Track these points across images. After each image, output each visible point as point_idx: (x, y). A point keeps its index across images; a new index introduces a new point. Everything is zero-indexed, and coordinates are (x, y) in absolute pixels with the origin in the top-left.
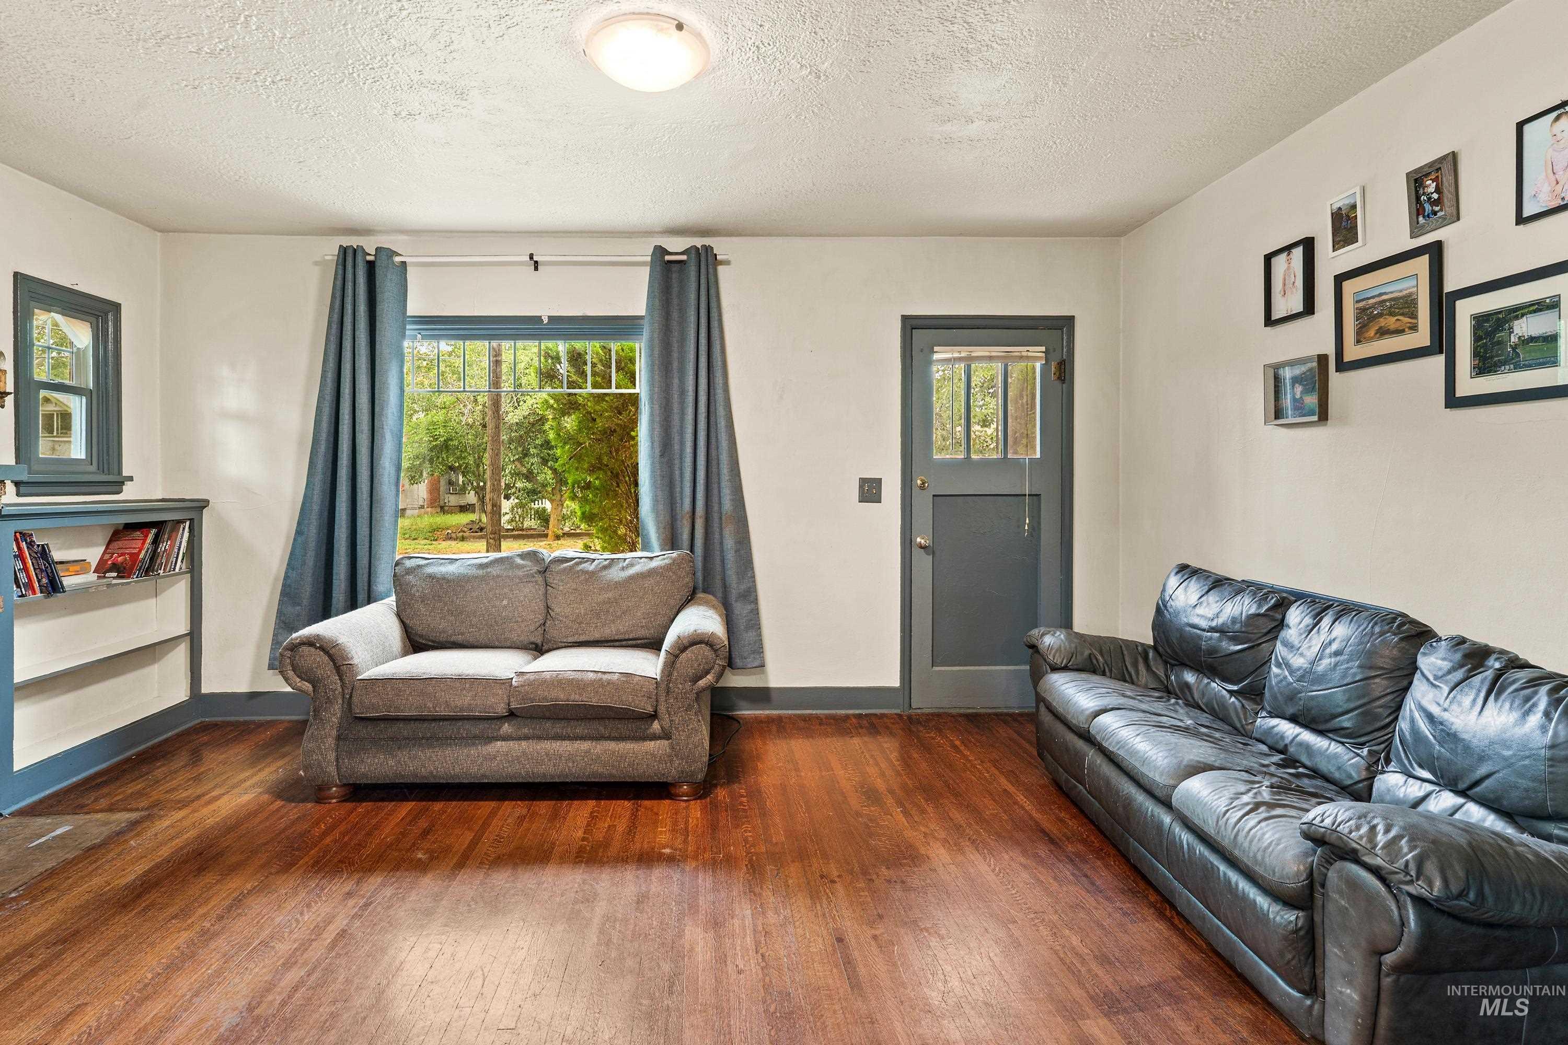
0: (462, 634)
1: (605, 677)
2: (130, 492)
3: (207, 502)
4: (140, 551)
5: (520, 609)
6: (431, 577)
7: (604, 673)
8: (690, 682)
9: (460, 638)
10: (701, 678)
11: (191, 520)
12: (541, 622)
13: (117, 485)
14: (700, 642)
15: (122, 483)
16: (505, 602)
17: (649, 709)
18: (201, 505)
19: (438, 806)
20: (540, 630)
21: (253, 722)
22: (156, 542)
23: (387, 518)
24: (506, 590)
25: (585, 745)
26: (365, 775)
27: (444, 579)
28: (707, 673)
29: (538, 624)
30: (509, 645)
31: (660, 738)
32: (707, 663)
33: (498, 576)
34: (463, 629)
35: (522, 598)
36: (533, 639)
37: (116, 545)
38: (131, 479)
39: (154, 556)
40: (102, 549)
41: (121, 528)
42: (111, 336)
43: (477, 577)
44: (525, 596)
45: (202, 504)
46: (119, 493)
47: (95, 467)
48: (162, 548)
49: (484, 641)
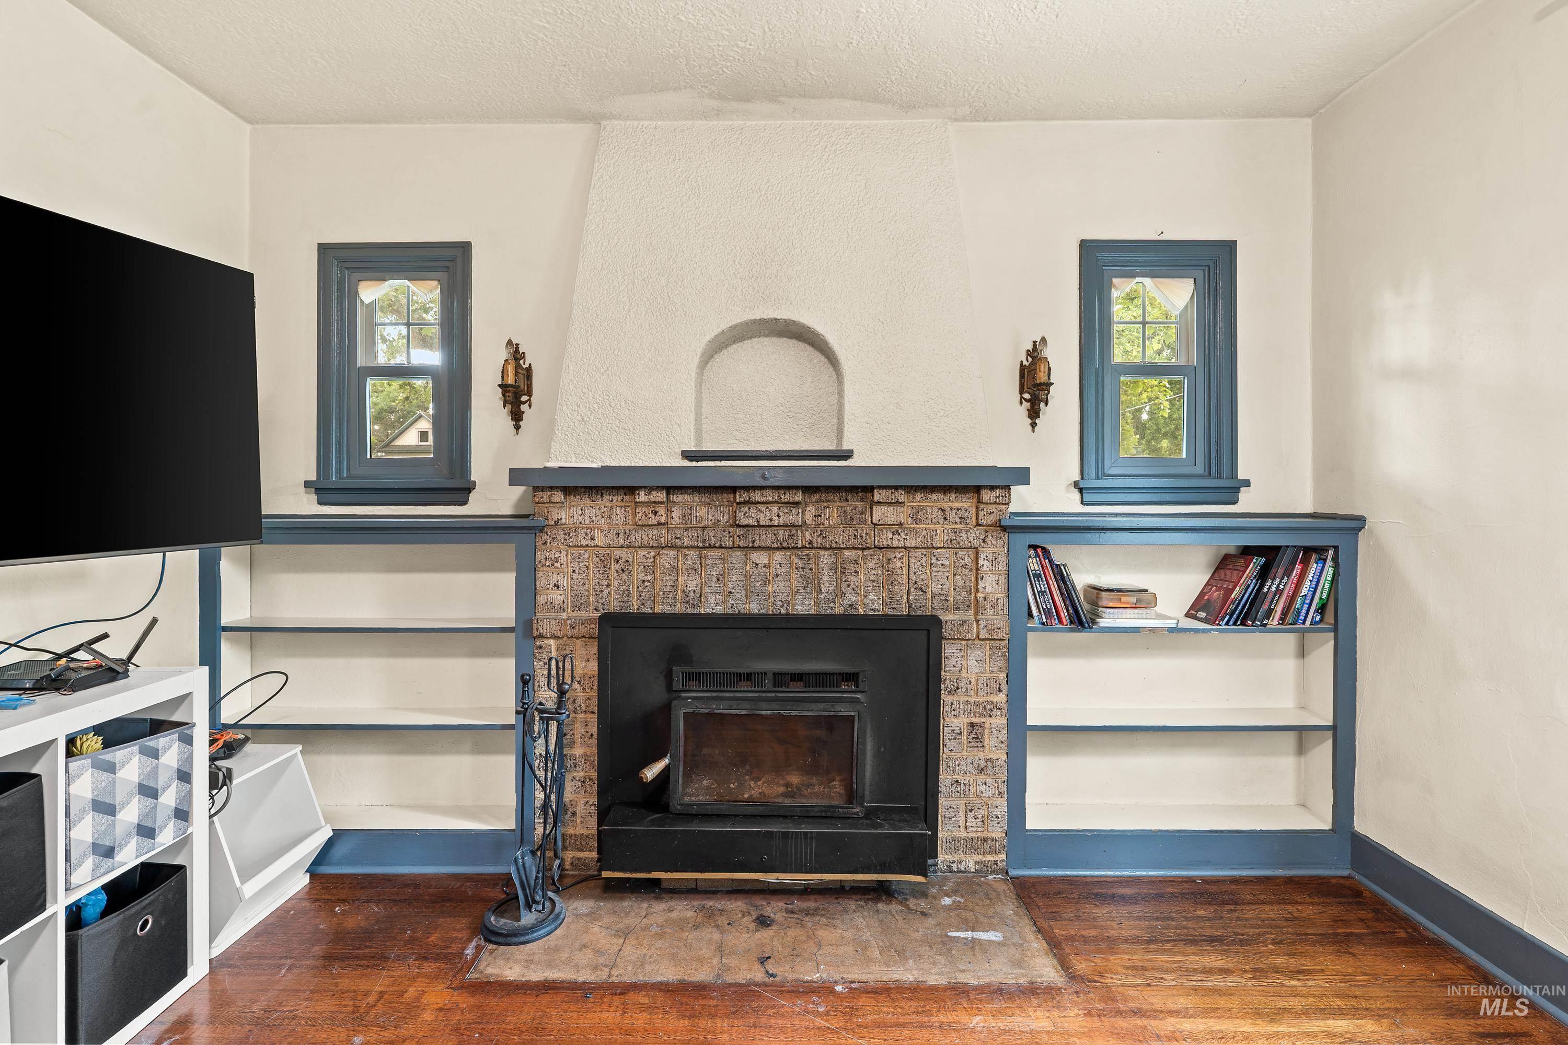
2: (1247, 502)
3: (1361, 520)
4: (1235, 587)
11: (1337, 548)
13: (1231, 493)
15: (1237, 490)
18: (1355, 524)
22: (1264, 574)
37: (1222, 573)
38: (1247, 483)
41: (1232, 552)
42: (1221, 286)
45: (1353, 524)
46: (1234, 502)
47: (1200, 469)
48: (1271, 586)
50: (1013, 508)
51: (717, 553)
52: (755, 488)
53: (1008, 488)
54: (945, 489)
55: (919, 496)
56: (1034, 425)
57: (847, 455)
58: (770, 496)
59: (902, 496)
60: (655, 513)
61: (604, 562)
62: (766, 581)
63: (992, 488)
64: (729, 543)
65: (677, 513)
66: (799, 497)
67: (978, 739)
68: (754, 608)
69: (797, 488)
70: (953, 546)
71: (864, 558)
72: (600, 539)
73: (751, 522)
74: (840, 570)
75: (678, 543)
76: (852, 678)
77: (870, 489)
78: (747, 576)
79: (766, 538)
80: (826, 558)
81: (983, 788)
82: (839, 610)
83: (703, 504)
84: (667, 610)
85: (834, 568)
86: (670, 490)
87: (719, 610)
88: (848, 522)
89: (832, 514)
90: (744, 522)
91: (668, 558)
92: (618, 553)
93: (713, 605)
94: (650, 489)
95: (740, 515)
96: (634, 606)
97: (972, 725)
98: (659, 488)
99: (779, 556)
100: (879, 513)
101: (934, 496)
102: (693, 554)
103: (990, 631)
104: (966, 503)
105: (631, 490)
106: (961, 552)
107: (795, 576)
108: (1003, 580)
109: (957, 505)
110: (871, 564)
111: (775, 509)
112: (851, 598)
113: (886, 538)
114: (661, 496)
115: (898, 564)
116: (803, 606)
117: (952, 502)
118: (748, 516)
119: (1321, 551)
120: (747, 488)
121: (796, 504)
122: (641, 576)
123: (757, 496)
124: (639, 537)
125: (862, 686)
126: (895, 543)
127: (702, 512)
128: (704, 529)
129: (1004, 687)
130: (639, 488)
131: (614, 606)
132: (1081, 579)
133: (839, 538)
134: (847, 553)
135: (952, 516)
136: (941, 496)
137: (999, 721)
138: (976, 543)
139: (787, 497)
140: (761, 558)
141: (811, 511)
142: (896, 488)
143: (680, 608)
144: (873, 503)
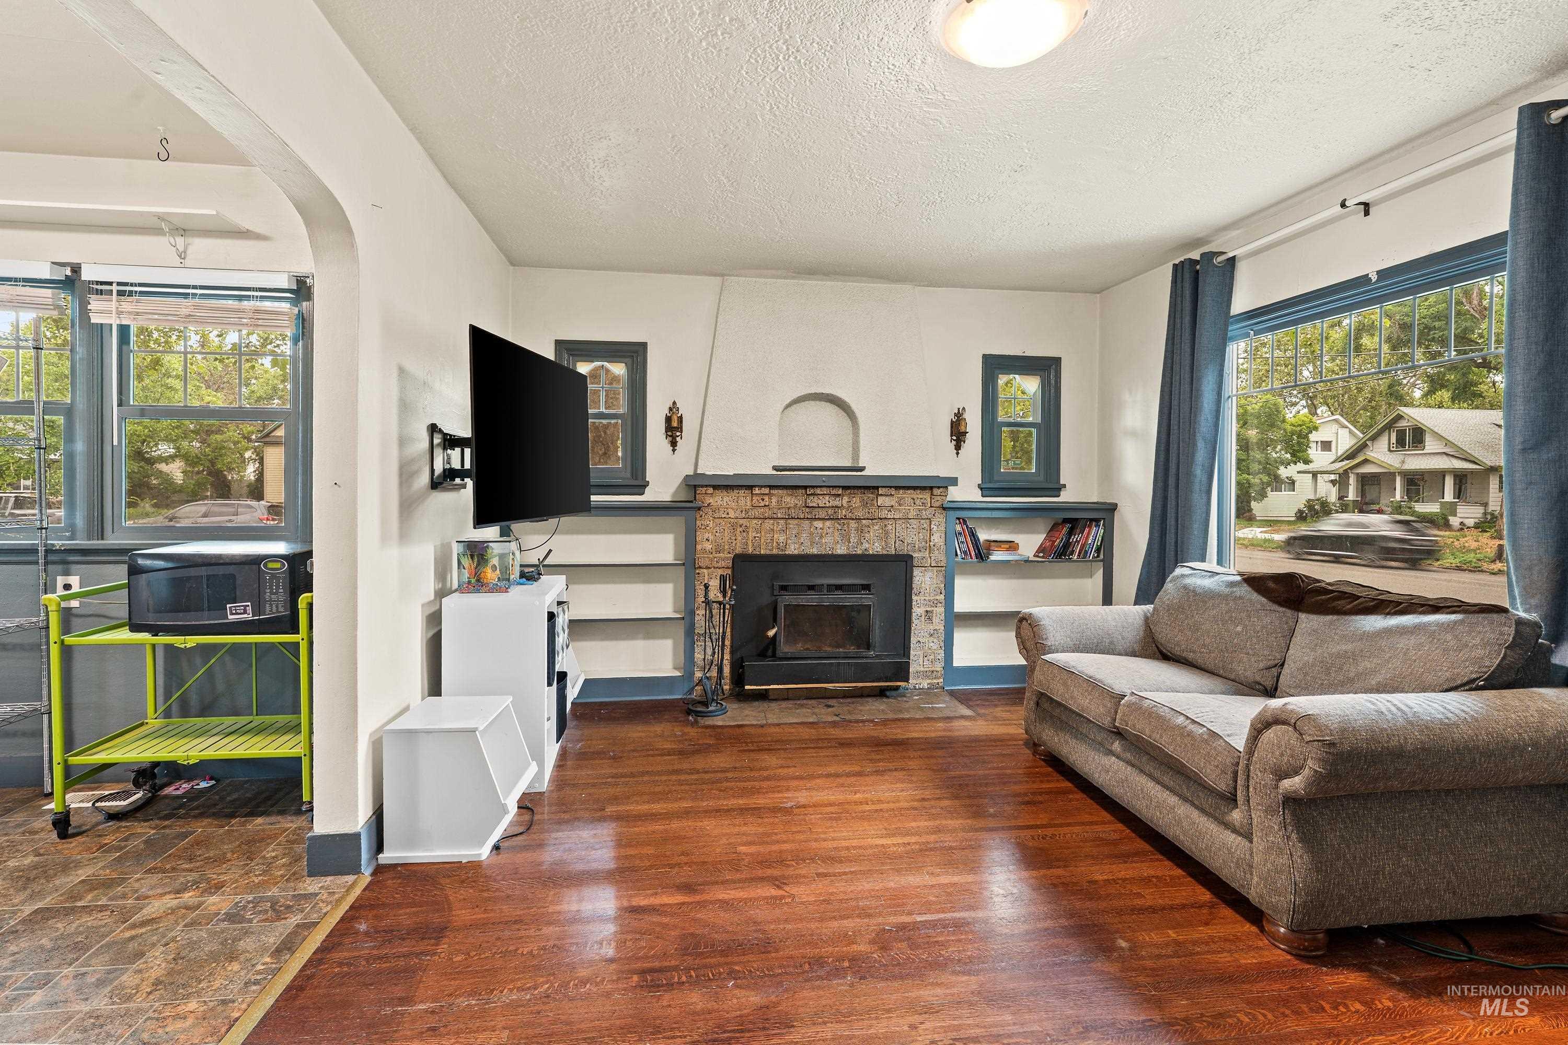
0: (1194, 652)
1: (1192, 727)
2: (1065, 497)
3: (1116, 505)
4: (1057, 540)
5: (1255, 640)
6: (1185, 587)
7: (1194, 722)
8: (1272, 773)
9: (1191, 656)
10: (1287, 776)
11: (1104, 519)
12: (1276, 662)
13: (1056, 490)
14: (1284, 722)
15: (1059, 490)
16: (1239, 629)
18: (1112, 508)
20: (1274, 671)
24: (1244, 615)
26: (1046, 742)
27: (1194, 591)
28: (1296, 773)
29: (1272, 663)
30: (1233, 677)
31: (1235, 831)
33: (1241, 598)
34: (1195, 647)
35: (1258, 628)
36: (1258, 678)
37: (1052, 533)
38: (1064, 486)
39: (1067, 545)
40: (1043, 536)
41: (1060, 521)
42: (1053, 382)
43: (1221, 595)
44: (1263, 627)
46: (1059, 496)
47: (1041, 478)
48: (1074, 539)
49: (1211, 667)
50: (949, 498)
51: (796, 521)
52: (817, 487)
53: (946, 487)
54: (915, 488)
55: (901, 491)
56: (958, 454)
57: (862, 469)
58: (825, 491)
59: (893, 491)
60: (763, 500)
61: (734, 527)
62: (821, 537)
63: (939, 488)
64: (802, 516)
65: (774, 500)
66: (840, 492)
67: (930, 619)
68: (815, 551)
69: (839, 487)
70: (918, 518)
71: (873, 524)
72: (732, 515)
73: (814, 505)
74: (860, 531)
75: (775, 516)
76: (866, 587)
77: (877, 488)
78: (811, 534)
79: (822, 514)
80: (853, 524)
81: (932, 644)
82: (859, 552)
83: (789, 495)
84: (768, 552)
85: (857, 529)
86: (771, 487)
87: (796, 552)
88: (865, 505)
89: (856, 501)
90: (811, 505)
91: (768, 524)
92: (741, 521)
93: (793, 550)
94: (761, 487)
95: (809, 501)
96: (750, 550)
97: (927, 611)
98: (765, 486)
99: (828, 523)
100: (881, 500)
101: (909, 492)
102: (782, 522)
103: (937, 562)
104: (926, 495)
105: (750, 487)
106: (922, 521)
107: (836, 534)
108: (943, 536)
109: (921, 496)
110: (876, 528)
111: (827, 498)
112: (866, 545)
113: (884, 513)
114: (767, 491)
115: (890, 527)
116: (841, 550)
117: (918, 495)
118: (812, 501)
119: (1097, 521)
120: (813, 487)
121: (839, 495)
122: (754, 534)
123: (818, 491)
124: (756, 513)
125: (873, 591)
126: (889, 516)
127: (788, 499)
128: (789, 508)
129: (943, 591)
130: (755, 486)
131: (739, 550)
132: (983, 536)
133: (860, 514)
134: (864, 521)
135: (918, 502)
136: (912, 491)
137: (940, 610)
138: (930, 516)
139: (834, 492)
140: (818, 524)
141: (846, 499)
142: (891, 487)
143: (775, 552)
144: (878, 495)
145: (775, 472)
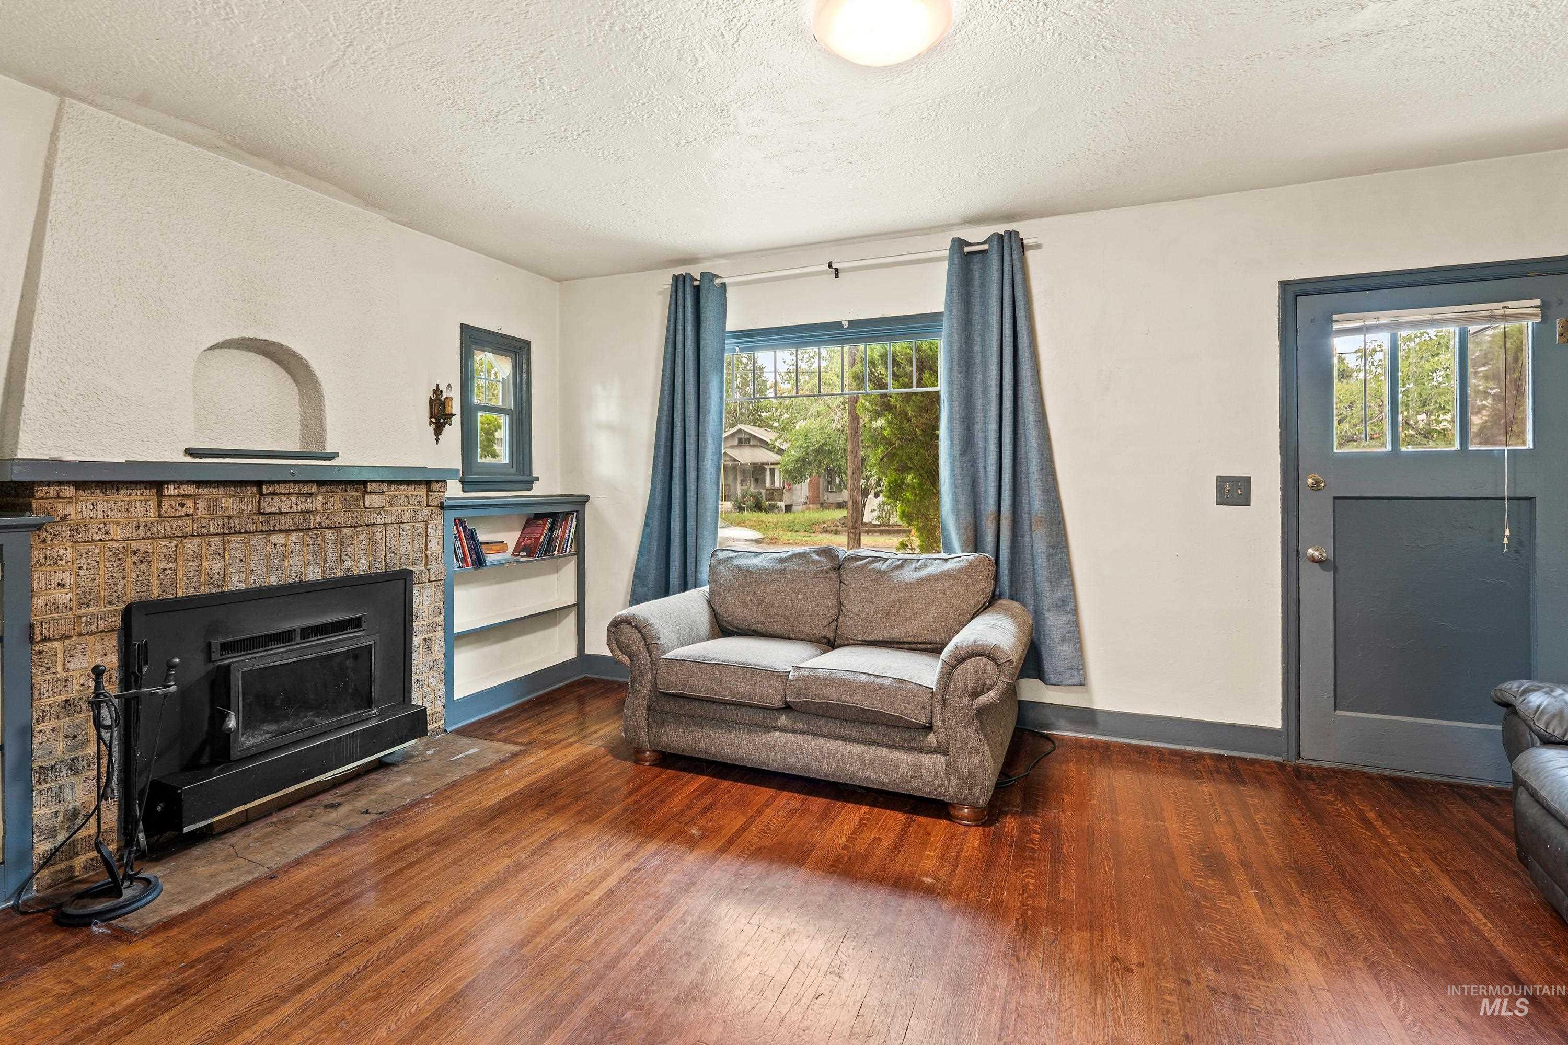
0: (762, 623)
1: (878, 681)
2: (538, 489)
4: (541, 536)
5: (814, 604)
6: (738, 568)
7: (877, 676)
8: (969, 696)
9: (760, 627)
10: (981, 693)
11: (577, 512)
12: (833, 617)
13: (529, 483)
14: (981, 654)
15: (532, 482)
16: (800, 596)
17: (923, 720)
18: (584, 500)
19: (725, 784)
20: (833, 626)
21: (618, 682)
22: (552, 529)
23: (709, 514)
24: (801, 585)
25: (858, 748)
26: (668, 745)
27: (748, 570)
28: (989, 689)
29: (830, 620)
30: (802, 637)
31: (935, 752)
32: (988, 678)
33: (795, 571)
34: (763, 619)
35: (816, 593)
36: (825, 634)
37: (528, 530)
38: (537, 479)
39: (551, 540)
40: (518, 534)
41: (532, 517)
42: (524, 365)
43: (776, 571)
44: (819, 592)
45: (585, 499)
46: (530, 489)
47: (513, 471)
48: (557, 533)
49: (781, 632)
50: (447, 495)
51: (241, 538)
52: (279, 482)
53: (445, 481)
54: (409, 483)
55: (393, 487)
56: (437, 440)
57: (335, 456)
58: (292, 488)
59: (385, 487)
60: (182, 505)
61: (119, 556)
62: (284, 558)
63: (438, 481)
64: (253, 529)
65: (202, 504)
66: (314, 489)
67: (429, 648)
68: (274, 581)
69: (313, 482)
70: (413, 521)
71: (358, 534)
72: (116, 533)
73: (274, 510)
74: (341, 544)
75: (204, 531)
76: (355, 623)
77: (365, 483)
78: (268, 555)
79: (286, 523)
80: (330, 536)
81: (431, 680)
82: (339, 574)
83: (227, 496)
84: (192, 592)
85: (335, 543)
86: (199, 484)
87: (242, 586)
88: (347, 507)
89: (335, 503)
90: (268, 510)
91: (191, 545)
92: (135, 545)
93: (237, 583)
94: (178, 483)
95: (263, 504)
96: (155, 593)
97: (425, 640)
98: (188, 483)
99: (293, 537)
100: (369, 499)
101: (402, 487)
102: (216, 539)
103: (436, 576)
104: (422, 491)
105: (158, 486)
106: (417, 525)
107: (307, 551)
108: (441, 542)
109: (415, 493)
110: (362, 538)
111: (294, 499)
112: (348, 563)
113: (373, 518)
114: (191, 490)
115: (379, 536)
116: (314, 575)
117: (411, 491)
118: (270, 505)
119: (571, 513)
120: (272, 483)
121: (311, 494)
122: (162, 565)
123: (281, 489)
124: (165, 527)
125: (364, 625)
126: (379, 521)
127: (228, 503)
128: (229, 518)
129: (443, 611)
130: (168, 482)
131: (132, 596)
132: (482, 537)
133: (340, 520)
134: (345, 531)
135: (412, 501)
136: (406, 487)
137: (440, 634)
138: (426, 518)
139: (305, 489)
140: (279, 539)
141: (320, 499)
142: (382, 482)
143: (204, 590)
144: (366, 492)
145: (189, 459)
